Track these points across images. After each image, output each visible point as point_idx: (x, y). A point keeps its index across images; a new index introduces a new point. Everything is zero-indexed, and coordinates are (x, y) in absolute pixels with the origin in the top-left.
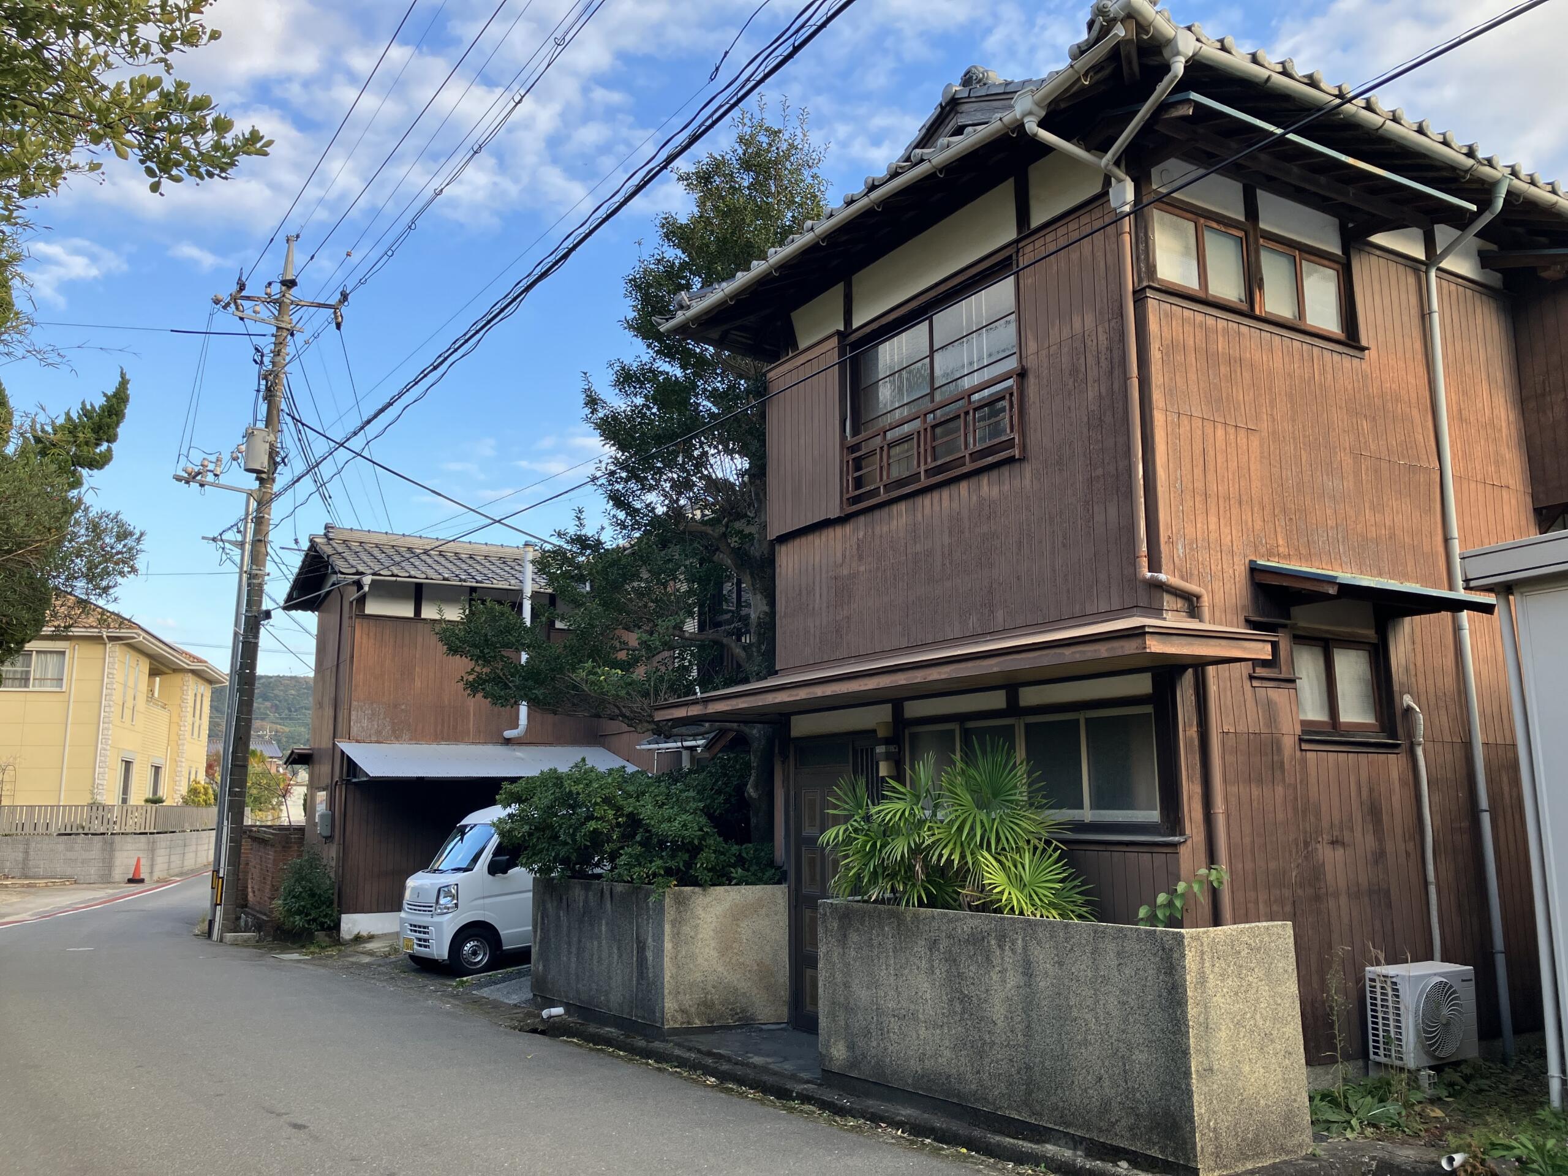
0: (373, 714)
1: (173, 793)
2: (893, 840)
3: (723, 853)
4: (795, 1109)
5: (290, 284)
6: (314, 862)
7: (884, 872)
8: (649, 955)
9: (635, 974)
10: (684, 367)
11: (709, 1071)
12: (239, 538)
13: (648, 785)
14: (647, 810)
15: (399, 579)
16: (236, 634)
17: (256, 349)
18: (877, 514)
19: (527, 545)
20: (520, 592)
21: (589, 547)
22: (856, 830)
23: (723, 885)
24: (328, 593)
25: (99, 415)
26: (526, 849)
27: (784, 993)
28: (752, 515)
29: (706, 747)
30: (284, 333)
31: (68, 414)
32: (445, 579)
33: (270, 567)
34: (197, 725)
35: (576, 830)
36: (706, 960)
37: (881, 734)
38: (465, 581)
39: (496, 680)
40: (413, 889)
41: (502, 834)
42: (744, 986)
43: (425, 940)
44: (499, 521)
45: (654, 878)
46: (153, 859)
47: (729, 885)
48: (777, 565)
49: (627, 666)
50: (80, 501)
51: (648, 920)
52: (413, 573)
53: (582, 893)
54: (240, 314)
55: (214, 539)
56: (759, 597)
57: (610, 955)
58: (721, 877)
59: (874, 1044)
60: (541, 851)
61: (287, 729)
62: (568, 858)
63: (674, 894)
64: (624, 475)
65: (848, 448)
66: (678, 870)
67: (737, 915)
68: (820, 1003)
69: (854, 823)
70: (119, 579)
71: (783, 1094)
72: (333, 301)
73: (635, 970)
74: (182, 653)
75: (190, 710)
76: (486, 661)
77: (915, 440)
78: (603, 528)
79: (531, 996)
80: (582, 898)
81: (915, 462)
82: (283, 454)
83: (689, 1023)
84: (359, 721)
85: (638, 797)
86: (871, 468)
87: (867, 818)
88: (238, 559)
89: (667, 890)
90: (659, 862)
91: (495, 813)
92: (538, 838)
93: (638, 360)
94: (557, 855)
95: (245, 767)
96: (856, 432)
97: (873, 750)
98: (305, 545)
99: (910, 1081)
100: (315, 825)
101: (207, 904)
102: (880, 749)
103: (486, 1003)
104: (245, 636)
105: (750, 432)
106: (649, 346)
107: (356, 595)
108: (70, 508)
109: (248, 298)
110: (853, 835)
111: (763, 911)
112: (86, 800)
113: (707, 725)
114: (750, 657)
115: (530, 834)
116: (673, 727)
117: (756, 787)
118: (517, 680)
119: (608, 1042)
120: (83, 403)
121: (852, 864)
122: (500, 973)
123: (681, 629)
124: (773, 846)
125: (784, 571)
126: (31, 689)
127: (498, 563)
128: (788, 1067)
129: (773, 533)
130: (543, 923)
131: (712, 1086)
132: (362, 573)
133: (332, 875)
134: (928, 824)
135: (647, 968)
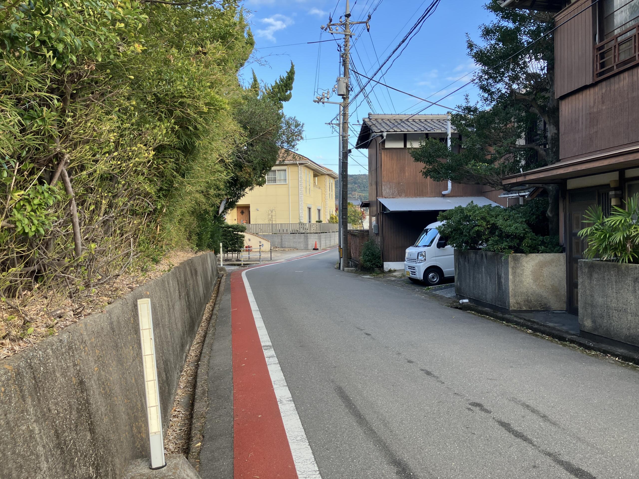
0: (390, 187)
1: (325, 219)
2: (615, 233)
3: (534, 240)
4: (566, 345)
5: (348, 16)
6: (373, 243)
7: (610, 247)
8: (503, 281)
9: (497, 288)
10: (514, 22)
11: (529, 328)
12: (338, 122)
13: (500, 212)
14: (500, 222)
15: (397, 133)
16: (340, 159)
17: (338, 45)
18: (612, 80)
19: (448, 113)
20: (446, 134)
21: (472, 111)
22: (597, 229)
23: (535, 253)
24: (372, 140)
25: (286, 80)
26: (450, 238)
27: (564, 299)
28: (548, 88)
29: (529, 195)
30: (348, 36)
31: (276, 81)
32: (415, 131)
33: (350, 132)
34: (331, 194)
35: (470, 230)
36: (528, 283)
37: (612, 186)
38: (423, 131)
39: (435, 170)
40: (409, 253)
41: (440, 232)
42: (545, 294)
43: (414, 272)
44: (435, 104)
45: (504, 249)
46: (320, 242)
47: (538, 253)
48: (560, 110)
49: (491, 162)
50: (283, 114)
51: (502, 267)
52: (402, 130)
53: (474, 255)
54: (331, 32)
55: (329, 124)
56: (552, 126)
57: (486, 280)
58: (534, 249)
59: (605, 321)
60: (456, 239)
61: (364, 195)
62: (467, 241)
63: (513, 256)
64: (486, 77)
65: (597, 49)
66: (515, 247)
67: (542, 265)
68: (579, 303)
69: (596, 226)
70: (298, 142)
71: (562, 339)
72: (365, 20)
73: (497, 286)
74: (323, 168)
75: (328, 189)
76: (430, 163)
77: (633, 40)
78: (478, 102)
79: (455, 295)
80: (474, 257)
81: (633, 51)
82: (351, 87)
83: (520, 308)
84: (385, 190)
85: (496, 217)
86: (610, 57)
87: (603, 224)
88: (338, 130)
89: (510, 255)
90: (506, 243)
91: (438, 224)
92: (455, 234)
93: (492, 23)
94: (463, 240)
95: (346, 209)
96: (601, 40)
97: (608, 194)
98: (361, 123)
99: (623, 338)
100: (372, 229)
101: (338, 257)
102: (612, 193)
103: (438, 297)
104: (343, 160)
105: (547, 48)
106: (497, 15)
107: (381, 141)
108: (280, 117)
109: (333, 25)
110: (595, 231)
111: (554, 264)
112: (298, 222)
113: (527, 185)
114: (548, 154)
115: (452, 232)
116: (511, 187)
117: (551, 212)
118: (443, 170)
119: (487, 314)
120: (280, 77)
121: (594, 244)
122: (443, 286)
123: (514, 144)
124: (559, 237)
125: (563, 113)
126: (277, 183)
127: (436, 122)
128: (564, 328)
129: (558, 95)
130: (459, 267)
131: (530, 334)
132: (383, 132)
133: (379, 248)
134: (634, 226)
135: (502, 286)
